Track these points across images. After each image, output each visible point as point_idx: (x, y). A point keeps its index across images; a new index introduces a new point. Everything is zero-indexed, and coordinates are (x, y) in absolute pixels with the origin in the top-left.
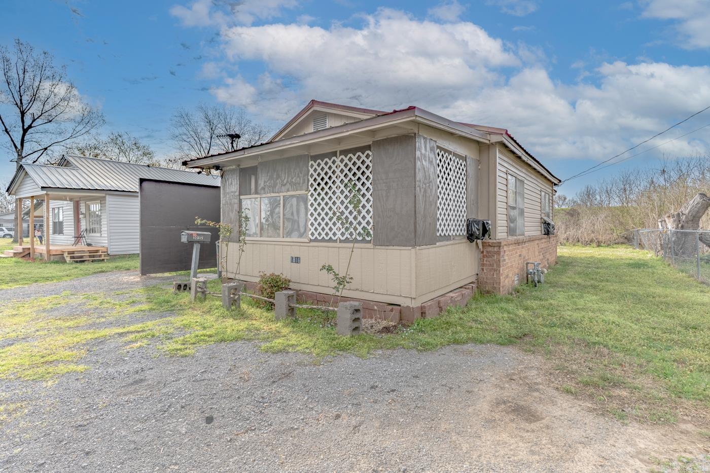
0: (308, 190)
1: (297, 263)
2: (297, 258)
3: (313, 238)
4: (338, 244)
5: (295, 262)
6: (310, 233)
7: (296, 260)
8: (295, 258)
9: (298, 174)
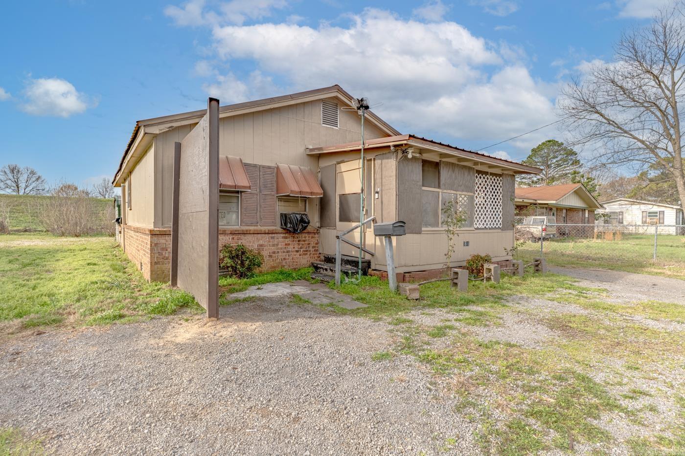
1: (468, 245)
2: (468, 242)
3: (476, 227)
6: (475, 224)
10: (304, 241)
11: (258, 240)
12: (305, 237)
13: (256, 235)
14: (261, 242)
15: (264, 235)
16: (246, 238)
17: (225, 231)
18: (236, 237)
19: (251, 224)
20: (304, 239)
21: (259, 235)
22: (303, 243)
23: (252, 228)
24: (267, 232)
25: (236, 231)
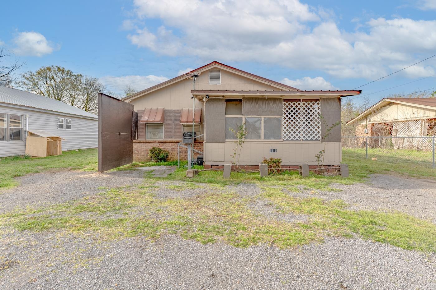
0: (282, 116)
1: (275, 152)
2: (275, 149)
3: (286, 139)
4: (302, 142)
5: (273, 152)
6: (283, 137)
7: (274, 151)
8: (273, 149)
9: (275, 107)
10: (197, 147)
11: (172, 146)
12: (198, 145)
13: (171, 143)
14: (173, 147)
15: (174, 143)
16: (166, 144)
17: (156, 141)
18: (161, 144)
19: (169, 138)
20: (197, 146)
21: (172, 143)
22: (197, 148)
23: (169, 140)
24: (176, 142)
25: (161, 141)
